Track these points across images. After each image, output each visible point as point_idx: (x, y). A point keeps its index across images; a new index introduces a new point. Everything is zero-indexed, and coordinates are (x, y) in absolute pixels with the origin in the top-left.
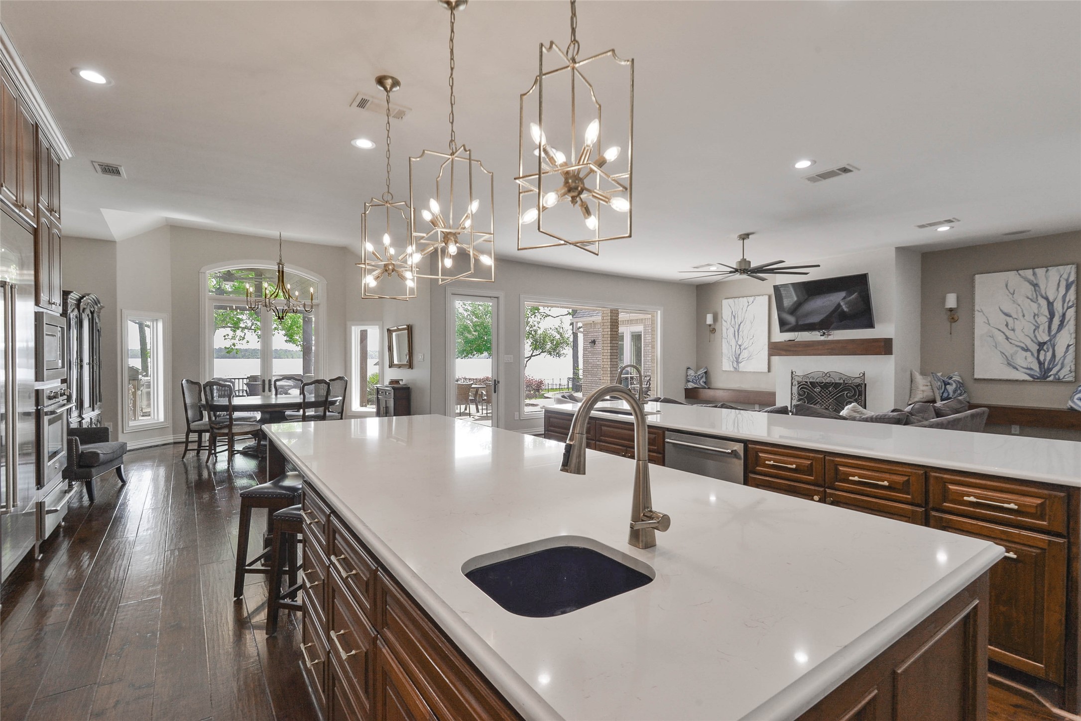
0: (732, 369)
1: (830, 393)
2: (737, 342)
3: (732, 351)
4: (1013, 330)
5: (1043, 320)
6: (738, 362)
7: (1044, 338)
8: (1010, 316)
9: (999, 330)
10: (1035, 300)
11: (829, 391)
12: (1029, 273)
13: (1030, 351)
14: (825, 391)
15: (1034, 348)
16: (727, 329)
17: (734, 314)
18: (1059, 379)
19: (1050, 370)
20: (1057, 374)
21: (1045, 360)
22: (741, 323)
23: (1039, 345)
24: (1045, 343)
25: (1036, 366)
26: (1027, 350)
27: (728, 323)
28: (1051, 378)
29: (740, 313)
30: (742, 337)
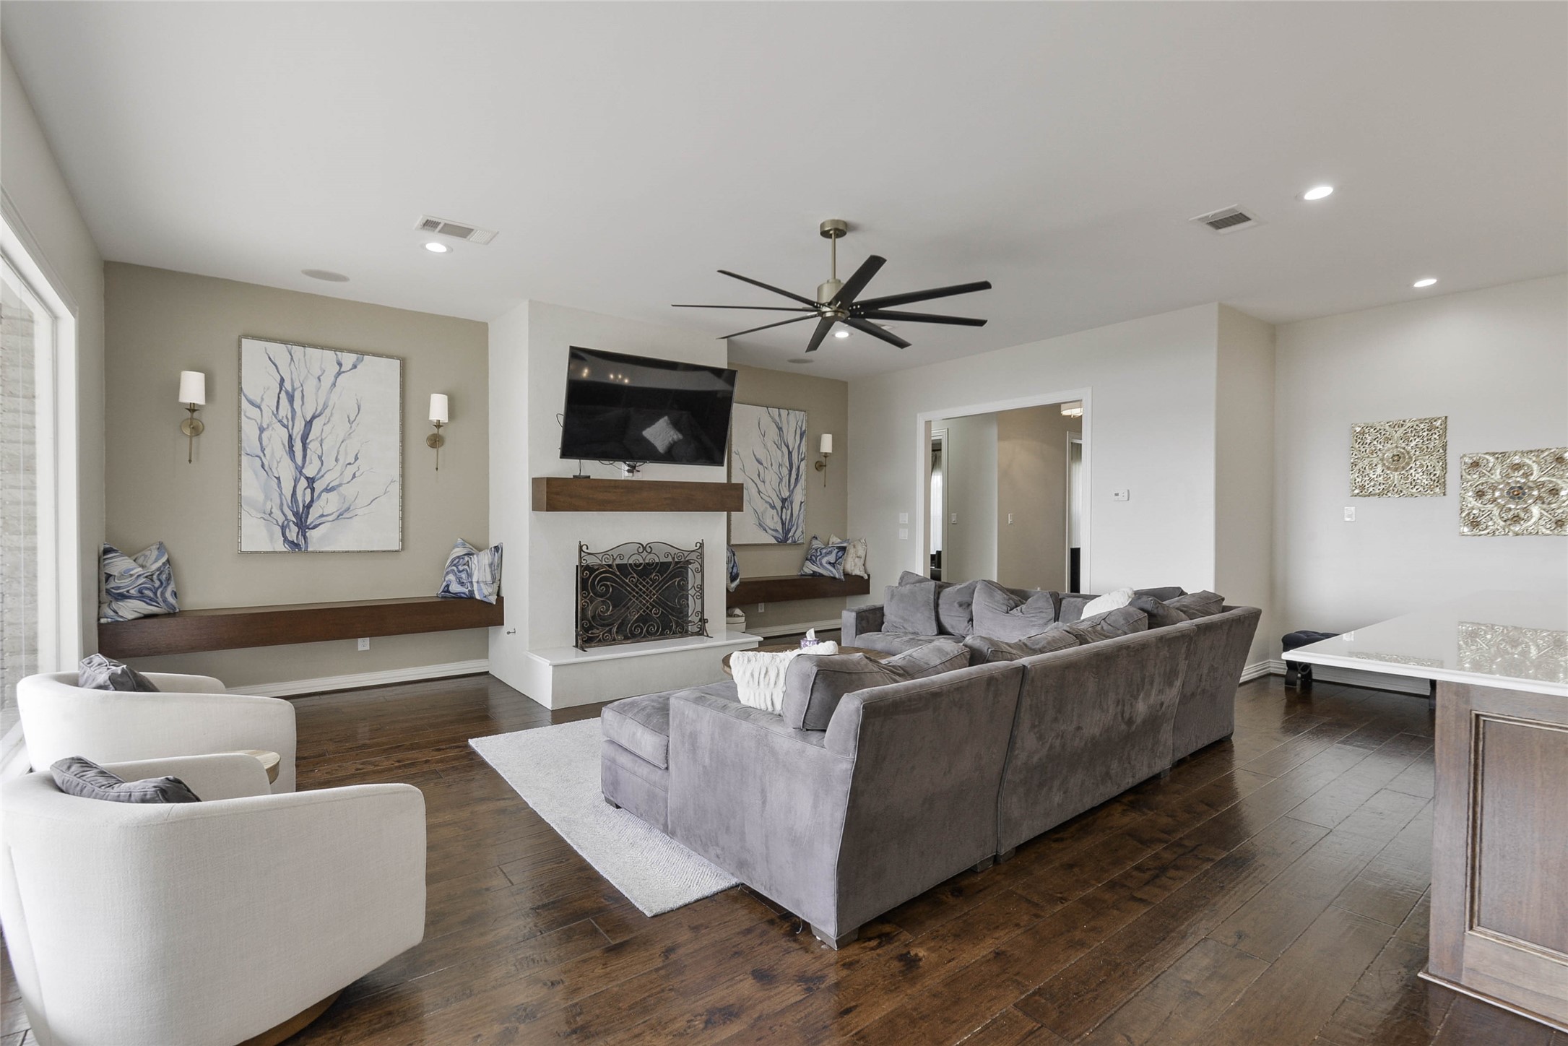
0: (280, 546)
1: (654, 583)
2: (300, 470)
3: (281, 494)
4: (764, 482)
5: (785, 471)
6: (303, 526)
7: (785, 494)
8: (762, 464)
9: (753, 481)
10: (779, 447)
11: (651, 579)
12: (775, 412)
13: (776, 509)
14: (644, 580)
15: (778, 504)
16: (262, 430)
17: (288, 385)
18: (795, 542)
19: (789, 531)
20: (793, 536)
21: (786, 519)
22: (314, 417)
23: (782, 502)
24: (786, 499)
25: (779, 528)
26: (773, 507)
27: (267, 412)
28: (789, 541)
29: (310, 387)
30: (320, 458)
